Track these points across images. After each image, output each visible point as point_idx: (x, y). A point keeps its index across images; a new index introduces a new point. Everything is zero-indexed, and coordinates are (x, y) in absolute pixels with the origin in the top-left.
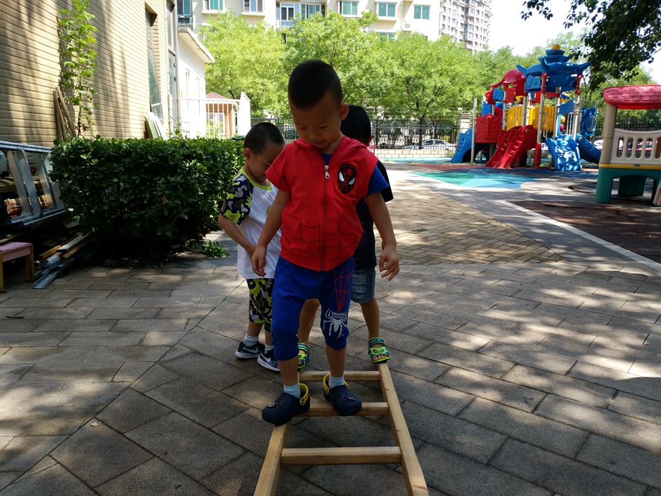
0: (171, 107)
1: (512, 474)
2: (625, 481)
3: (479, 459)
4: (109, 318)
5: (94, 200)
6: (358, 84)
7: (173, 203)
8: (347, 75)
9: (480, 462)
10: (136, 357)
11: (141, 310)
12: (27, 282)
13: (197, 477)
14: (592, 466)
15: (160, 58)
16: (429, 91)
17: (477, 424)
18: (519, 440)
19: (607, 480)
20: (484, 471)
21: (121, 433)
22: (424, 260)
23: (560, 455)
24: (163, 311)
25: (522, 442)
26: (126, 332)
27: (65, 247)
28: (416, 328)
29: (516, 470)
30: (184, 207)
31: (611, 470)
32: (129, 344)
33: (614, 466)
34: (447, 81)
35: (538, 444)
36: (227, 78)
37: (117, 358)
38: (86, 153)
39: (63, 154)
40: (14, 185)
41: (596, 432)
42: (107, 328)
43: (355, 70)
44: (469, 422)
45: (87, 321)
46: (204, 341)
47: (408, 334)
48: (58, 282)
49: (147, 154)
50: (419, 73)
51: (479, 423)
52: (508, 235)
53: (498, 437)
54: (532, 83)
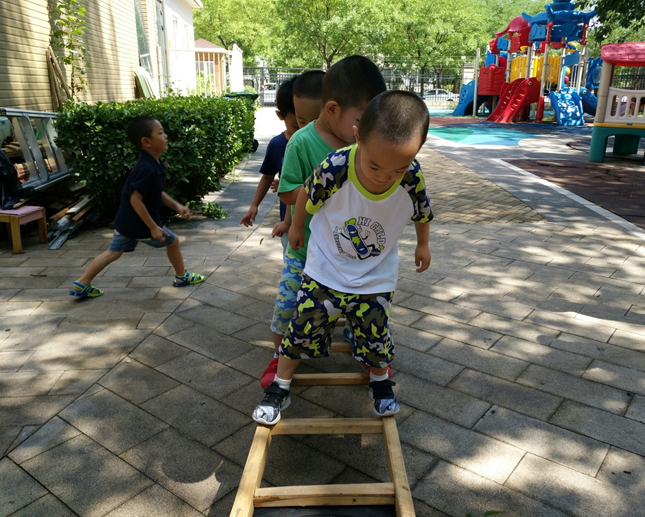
0: (160, 60)
1: (463, 393)
2: (548, 396)
3: (439, 383)
4: (124, 275)
5: (98, 166)
6: (356, 30)
7: (175, 167)
8: (344, 19)
10: (154, 308)
11: (152, 268)
12: (41, 243)
13: (217, 397)
14: (526, 386)
16: (431, 38)
17: (441, 358)
18: (473, 370)
19: (535, 395)
20: (442, 391)
21: (151, 367)
23: (504, 379)
25: (476, 371)
26: (141, 288)
27: (73, 210)
29: (467, 390)
30: (185, 171)
31: (540, 388)
32: (146, 297)
33: (543, 386)
34: (450, 28)
35: (488, 372)
36: (216, 22)
37: (137, 309)
38: (90, 120)
39: (68, 121)
40: (20, 151)
41: (536, 362)
42: (124, 285)
43: (352, 14)
44: (436, 357)
45: (104, 278)
46: (212, 294)
48: (72, 243)
50: (422, 19)
51: (443, 357)
52: (497, 195)
53: (457, 367)
54: (537, 32)
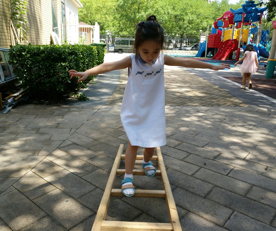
0: (62, 29)
1: (215, 202)
2: (267, 207)
3: (201, 195)
4: (35, 127)
7: (64, 75)
9: (201, 196)
10: (48, 145)
11: (50, 124)
14: (253, 200)
15: (57, 5)
16: (186, 22)
17: (201, 180)
18: (220, 187)
19: (259, 206)
20: (203, 200)
21: (42, 178)
22: (180, 104)
23: (238, 194)
24: (60, 124)
25: (221, 188)
26: (43, 134)
27: (15, 95)
28: (175, 135)
29: (217, 200)
31: (261, 202)
32: (45, 139)
33: (263, 200)
34: (194, 17)
35: (229, 190)
37: (40, 145)
38: (24, 51)
41: (256, 185)
42: (35, 132)
44: (198, 179)
45: (26, 128)
46: (78, 138)
47: (171, 138)
48: (13, 111)
49: (52, 52)
50: (182, 13)
52: (221, 93)
53: (210, 185)
54: (237, 18)
